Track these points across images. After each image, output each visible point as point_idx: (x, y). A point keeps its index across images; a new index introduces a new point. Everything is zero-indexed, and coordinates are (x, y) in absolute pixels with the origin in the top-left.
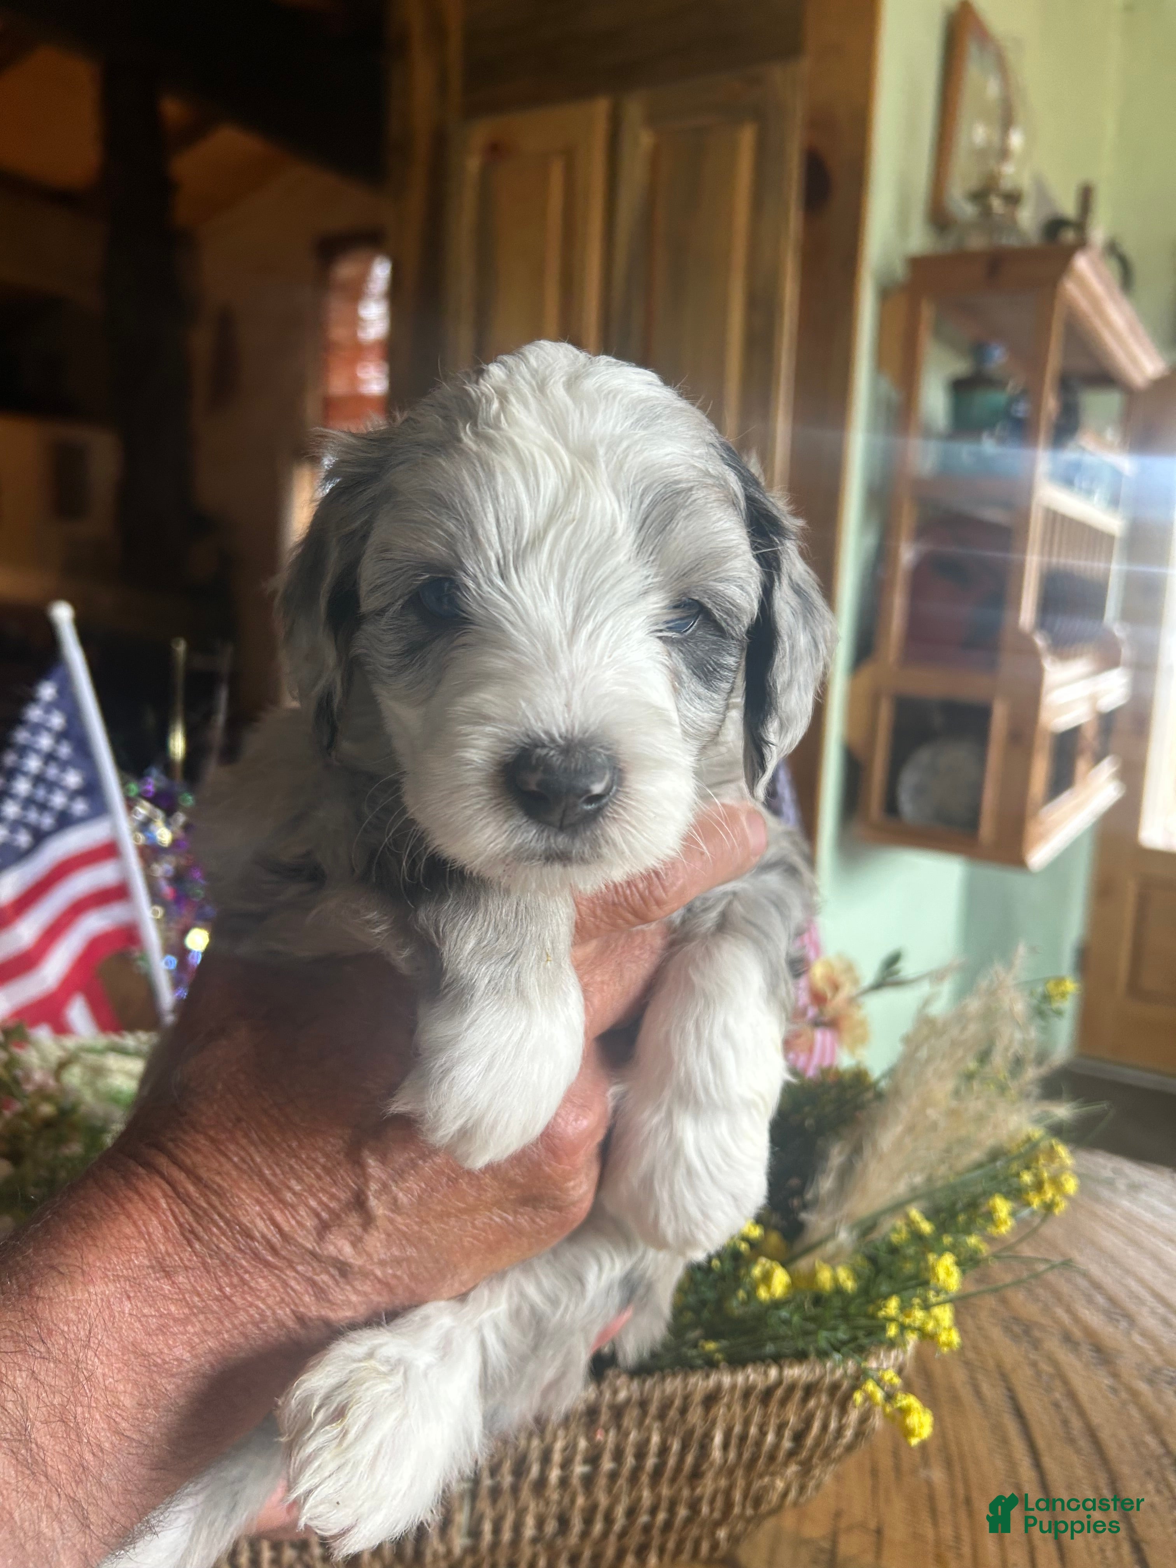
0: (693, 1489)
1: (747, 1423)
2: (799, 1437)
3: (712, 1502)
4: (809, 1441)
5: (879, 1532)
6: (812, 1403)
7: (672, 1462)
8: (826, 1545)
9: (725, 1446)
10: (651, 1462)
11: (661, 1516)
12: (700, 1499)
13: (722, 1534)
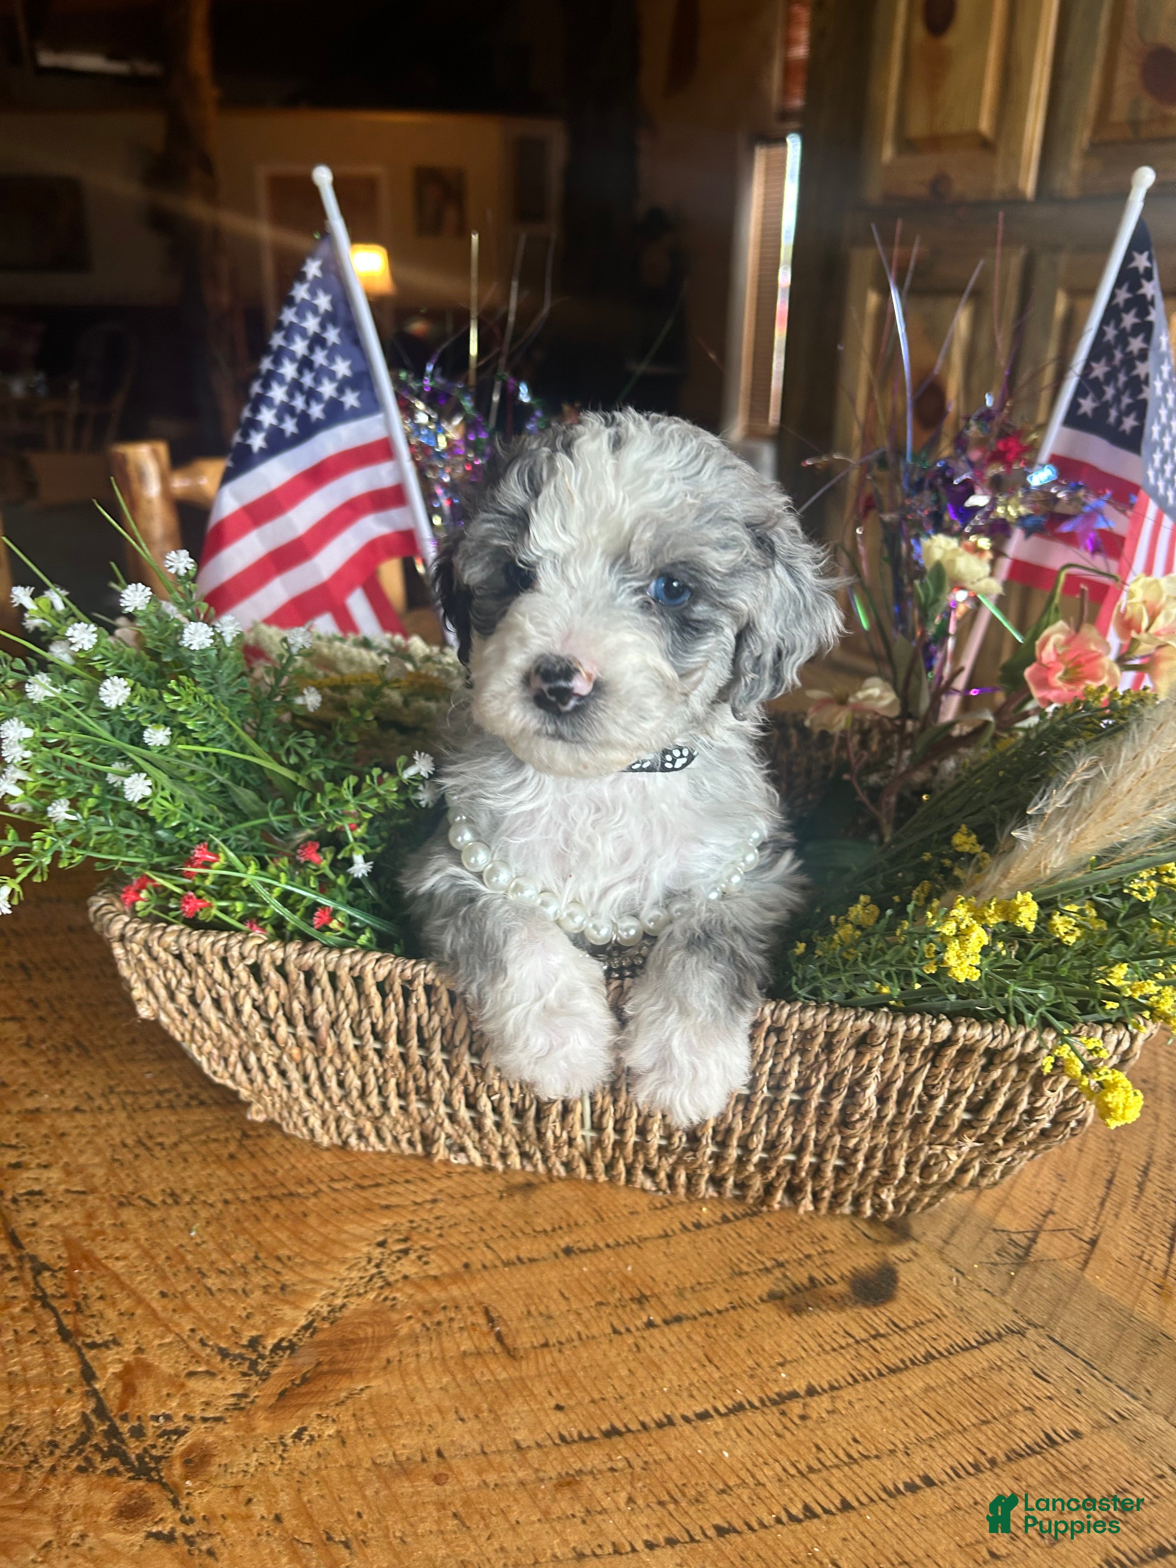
0: (845, 1139)
1: (910, 1079)
2: (977, 1108)
3: (869, 1158)
4: (991, 1115)
5: (1093, 1243)
6: (996, 1074)
7: (815, 1101)
8: (1022, 1240)
9: (882, 1099)
10: (789, 1096)
11: (808, 1159)
12: (856, 1150)
13: (888, 1196)
